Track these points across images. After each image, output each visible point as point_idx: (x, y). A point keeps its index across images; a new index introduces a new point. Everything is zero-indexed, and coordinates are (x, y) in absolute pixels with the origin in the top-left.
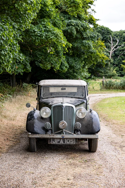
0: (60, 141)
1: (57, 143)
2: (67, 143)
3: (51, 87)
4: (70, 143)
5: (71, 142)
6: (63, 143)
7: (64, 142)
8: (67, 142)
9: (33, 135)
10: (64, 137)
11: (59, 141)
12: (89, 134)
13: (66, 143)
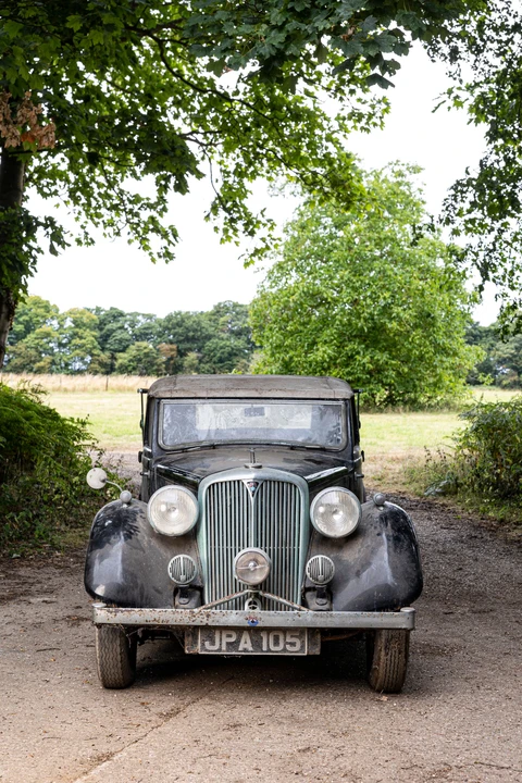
0: (238, 642)
1: (224, 648)
2: (269, 650)
3: (202, 401)
4: (285, 650)
5: (288, 646)
6: (251, 649)
7: (257, 644)
8: (270, 647)
9: (116, 612)
10: (260, 624)
11: (233, 639)
12: (373, 610)
13: (265, 649)
